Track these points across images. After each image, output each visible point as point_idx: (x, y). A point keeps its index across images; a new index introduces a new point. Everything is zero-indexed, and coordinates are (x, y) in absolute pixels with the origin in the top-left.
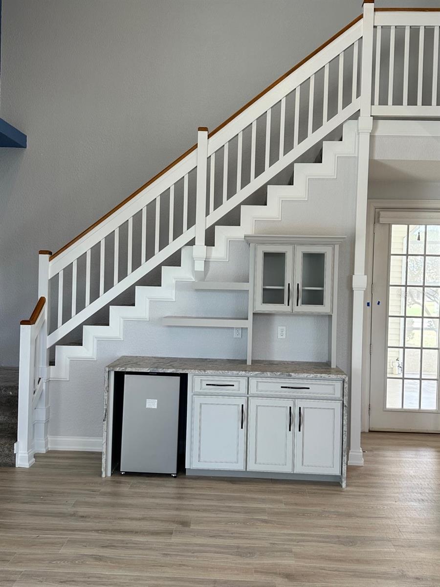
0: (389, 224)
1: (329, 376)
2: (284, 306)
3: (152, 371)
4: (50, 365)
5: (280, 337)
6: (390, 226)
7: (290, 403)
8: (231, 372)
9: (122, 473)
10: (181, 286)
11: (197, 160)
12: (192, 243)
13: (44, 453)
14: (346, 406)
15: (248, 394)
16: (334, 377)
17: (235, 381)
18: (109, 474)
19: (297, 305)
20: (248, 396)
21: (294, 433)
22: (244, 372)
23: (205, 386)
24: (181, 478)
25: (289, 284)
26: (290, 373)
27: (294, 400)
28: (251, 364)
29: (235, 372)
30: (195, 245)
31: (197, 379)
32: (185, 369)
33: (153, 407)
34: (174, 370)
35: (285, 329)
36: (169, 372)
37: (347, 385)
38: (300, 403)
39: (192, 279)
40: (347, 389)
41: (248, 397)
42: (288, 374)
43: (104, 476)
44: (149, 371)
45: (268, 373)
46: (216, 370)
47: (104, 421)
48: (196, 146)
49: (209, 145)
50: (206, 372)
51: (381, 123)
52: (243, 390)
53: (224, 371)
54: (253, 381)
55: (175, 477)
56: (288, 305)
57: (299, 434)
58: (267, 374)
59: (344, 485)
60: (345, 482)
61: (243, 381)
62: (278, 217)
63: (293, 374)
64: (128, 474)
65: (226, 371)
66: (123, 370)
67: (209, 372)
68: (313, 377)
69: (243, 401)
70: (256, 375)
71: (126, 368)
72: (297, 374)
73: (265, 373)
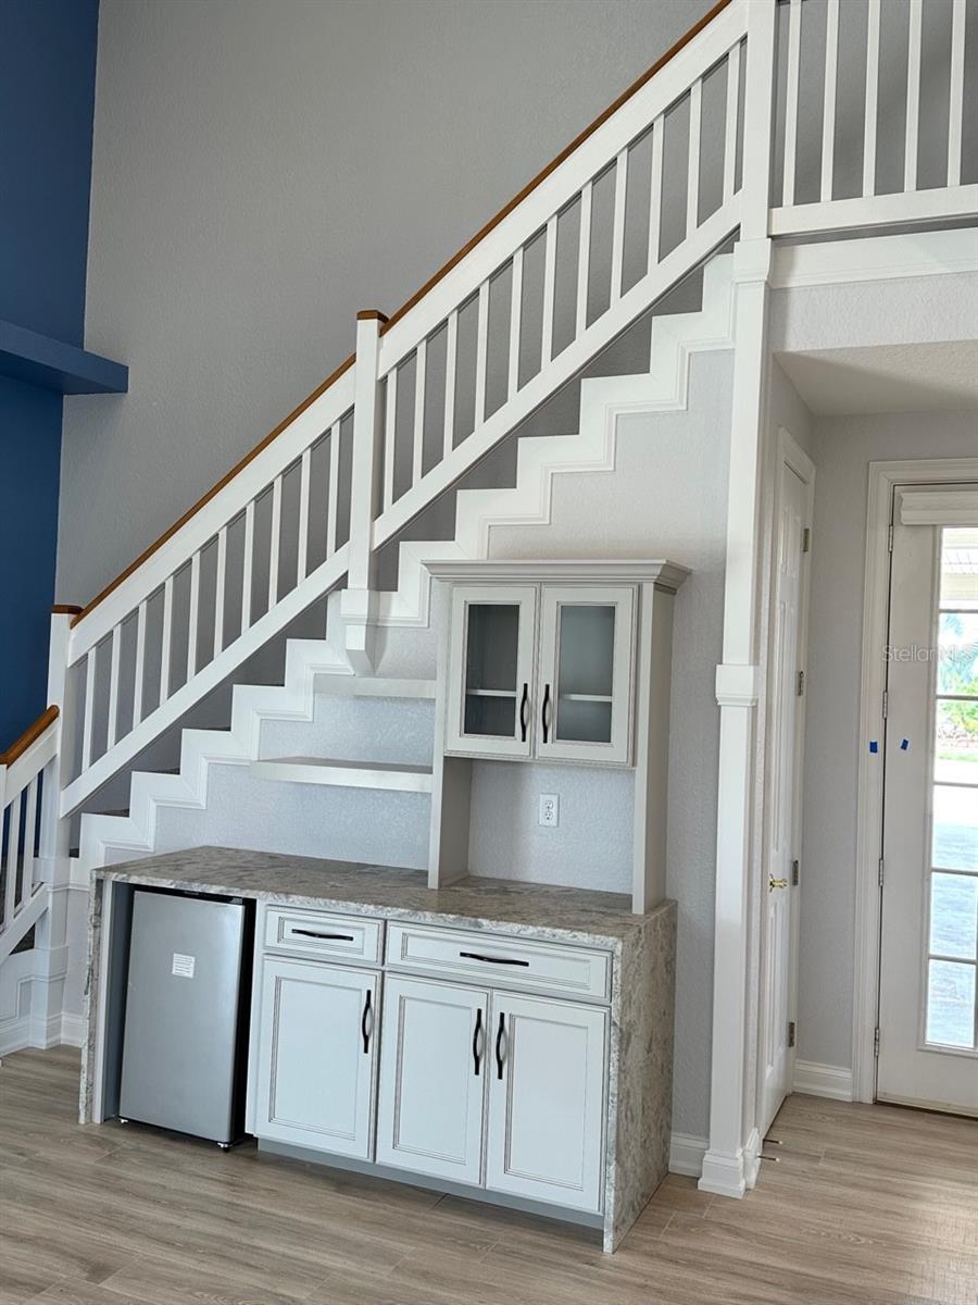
0: (934, 526)
1: (575, 936)
2: (514, 742)
3: (179, 888)
4: (71, 856)
5: (543, 821)
6: (935, 530)
7: (478, 1000)
8: (344, 904)
9: (123, 1121)
10: (323, 685)
11: (355, 390)
12: (342, 583)
13: (44, 1048)
14: (615, 1024)
15: (383, 963)
16: (585, 940)
17: (354, 928)
18: (97, 1119)
19: (545, 741)
20: (383, 968)
21: (486, 1081)
22: (372, 907)
23: (288, 934)
24: (238, 1155)
25: (526, 685)
26: (479, 920)
27: (488, 991)
28: (436, 887)
29: (353, 905)
30: (346, 588)
31: (274, 916)
32: (246, 888)
33: (186, 975)
34: (222, 888)
35: (555, 803)
36: (212, 892)
37: (619, 966)
38: (503, 1003)
39: (347, 670)
40: (618, 977)
41: (383, 972)
42: (473, 920)
43: (82, 1120)
44: (173, 887)
45: (427, 913)
46: (311, 896)
47: (86, 993)
48: (352, 360)
49: (381, 351)
50: (291, 900)
51: (804, 253)
52: (371, 954)
53: (327, 901)
54: (395, 932)
55: (225, 1150)
56: (524, 740)
57: (498, 1087)
58: (425, 917)
59: (608, 1243)
60: (611, 1236)
61: (372, 930)
62: (541, 516)
63: (485, 922)
64: (136, 1126)
65: (334, 902)
66: (123, 879)
67: (296, 900)
68: (533, 934)
69: (369, 982)
70: (399, 916)
71: (129, 875)
72: (494, 922)
73: (420, 913)
